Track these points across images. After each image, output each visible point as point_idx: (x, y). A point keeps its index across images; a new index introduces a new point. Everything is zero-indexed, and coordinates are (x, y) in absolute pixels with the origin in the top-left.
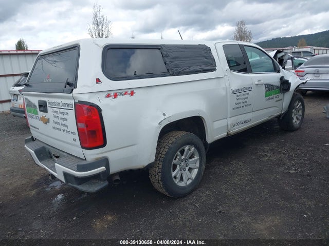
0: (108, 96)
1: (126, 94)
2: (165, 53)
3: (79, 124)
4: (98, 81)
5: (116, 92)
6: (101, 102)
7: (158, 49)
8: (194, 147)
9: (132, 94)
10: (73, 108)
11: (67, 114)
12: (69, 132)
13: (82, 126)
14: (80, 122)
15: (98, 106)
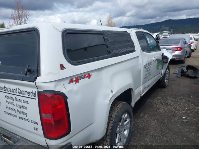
0: (71, 81)
1: (85, 77)
2: (106, 38)
3: (43, 115)
4: (62, 67)
5: (77, 76)
6: (65, 89)
7: (101, 34)
8: (127, 113)
9: (89, 76)
10: (37, 98)
11: (27, 102)
12: (28, 120)
13: (49, 117)
14: (45, 113)
15: (64, 94)
